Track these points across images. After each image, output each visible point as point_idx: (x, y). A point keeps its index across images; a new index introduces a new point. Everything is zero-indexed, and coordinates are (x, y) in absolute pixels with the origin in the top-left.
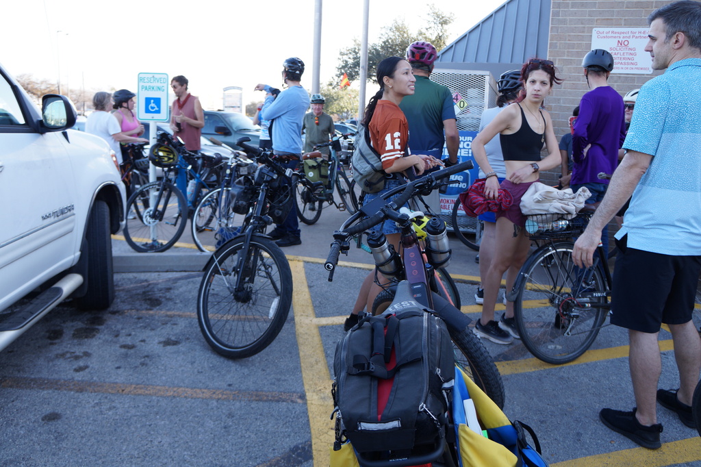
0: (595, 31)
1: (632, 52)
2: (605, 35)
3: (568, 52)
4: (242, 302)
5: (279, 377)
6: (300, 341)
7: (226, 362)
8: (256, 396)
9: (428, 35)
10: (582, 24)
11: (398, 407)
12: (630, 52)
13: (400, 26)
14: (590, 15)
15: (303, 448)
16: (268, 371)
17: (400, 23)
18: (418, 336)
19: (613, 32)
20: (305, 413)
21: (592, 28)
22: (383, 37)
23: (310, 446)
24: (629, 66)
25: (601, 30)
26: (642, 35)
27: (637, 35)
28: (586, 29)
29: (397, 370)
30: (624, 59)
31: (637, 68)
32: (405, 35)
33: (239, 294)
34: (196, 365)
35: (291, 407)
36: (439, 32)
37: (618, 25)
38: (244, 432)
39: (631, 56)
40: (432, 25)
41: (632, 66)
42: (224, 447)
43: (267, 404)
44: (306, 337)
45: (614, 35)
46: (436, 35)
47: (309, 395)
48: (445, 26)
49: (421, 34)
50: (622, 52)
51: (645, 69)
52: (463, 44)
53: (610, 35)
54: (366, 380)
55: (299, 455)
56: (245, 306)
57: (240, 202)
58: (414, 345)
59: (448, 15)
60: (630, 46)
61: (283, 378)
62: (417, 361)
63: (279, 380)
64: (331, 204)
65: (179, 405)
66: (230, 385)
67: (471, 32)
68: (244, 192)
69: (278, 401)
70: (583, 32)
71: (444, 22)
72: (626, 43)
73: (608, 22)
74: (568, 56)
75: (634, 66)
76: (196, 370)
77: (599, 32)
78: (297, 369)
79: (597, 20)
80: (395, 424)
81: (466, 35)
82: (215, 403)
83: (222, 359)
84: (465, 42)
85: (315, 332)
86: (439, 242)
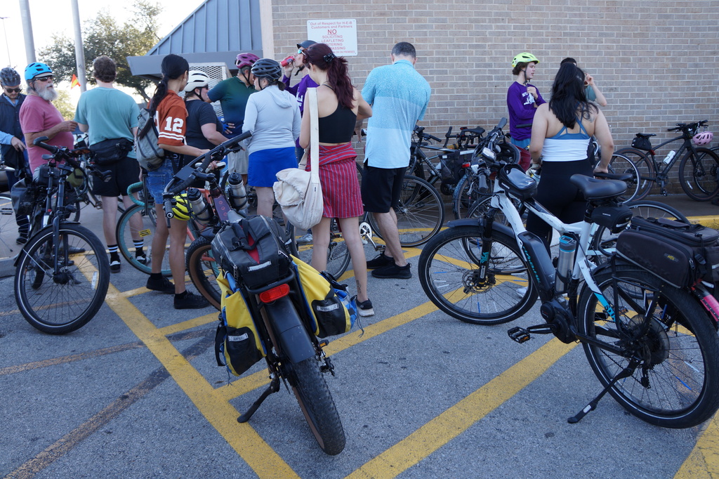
0: (309, 22)
1: (340, 39)
2: (317, 26)
3: (289, 41)
4: (61, 284)
5: (113, 336)
6: (116, 310)
7: (59, 338)
8: (101, 352)
9: (136, 26)
10: (298, 17)
11: (266, 255)
12: (338, 38)
13: (106, 19)
14: (303, 10)
15: (160, 372)
16: (101, 335)
17: (105, 15)
18: (263, 224)
19: (323, 23)
20: (149, 351)
21: (306, 20)
22: (88, 32)
23: (165, 369)
24: (339, 50)
25: (314, 21)
26: (346, 25)
27: (342, 25)
28: (302, 22)
29: (257, 243)
30: (335, 44)
31: (346, 52)
32: (112, 28)
33: (59, 276)
34: (32, 345)
35: (135, 352)
36: (148, 23)
37: (326, 17)
38: (105, 375)
39: (339, 42)
40: (140, 17)
41: (342, 50)
42: (95, 388)
43: (114, 355)
44: (119, 307)
45: (324, 26)
46: (145, 26)
47: (145, 341)
48: (153, 17)
49: (127, 27)
50: (332, 39)
51: (352, 52)
52: (179, 35)
53: (321, 25)
54: (241, 251)
55: (159, 376)
56: (66, 287)
57: (25, 203)
58: (263, 228)
59: (154, 6)
60: (338, 34)
61: (117, 336)
62: (268, 234)
63: (114, 338)
64: (88, 204)
65: (37, 374)
66: (73, 351)
67: (185, 23)
68: (28, 193)
69: (122, 350)
70: (299, 24)
71: (152, 12)
72: (334, 32)
73: (319, 15)
74: (290, 44)
75: (343, 50)
76: (35, 349)
77: (312, 24)
78: (125, 328)
79: (309, 14)
80: (268, 263)
81: (181, 26)
82: (69, 365)
83: (54, 337)
84: (180, 33)
85: (126, 302)
86: (239, 190)
